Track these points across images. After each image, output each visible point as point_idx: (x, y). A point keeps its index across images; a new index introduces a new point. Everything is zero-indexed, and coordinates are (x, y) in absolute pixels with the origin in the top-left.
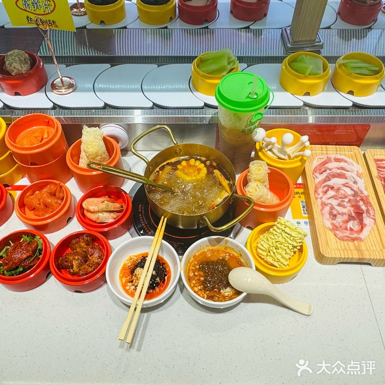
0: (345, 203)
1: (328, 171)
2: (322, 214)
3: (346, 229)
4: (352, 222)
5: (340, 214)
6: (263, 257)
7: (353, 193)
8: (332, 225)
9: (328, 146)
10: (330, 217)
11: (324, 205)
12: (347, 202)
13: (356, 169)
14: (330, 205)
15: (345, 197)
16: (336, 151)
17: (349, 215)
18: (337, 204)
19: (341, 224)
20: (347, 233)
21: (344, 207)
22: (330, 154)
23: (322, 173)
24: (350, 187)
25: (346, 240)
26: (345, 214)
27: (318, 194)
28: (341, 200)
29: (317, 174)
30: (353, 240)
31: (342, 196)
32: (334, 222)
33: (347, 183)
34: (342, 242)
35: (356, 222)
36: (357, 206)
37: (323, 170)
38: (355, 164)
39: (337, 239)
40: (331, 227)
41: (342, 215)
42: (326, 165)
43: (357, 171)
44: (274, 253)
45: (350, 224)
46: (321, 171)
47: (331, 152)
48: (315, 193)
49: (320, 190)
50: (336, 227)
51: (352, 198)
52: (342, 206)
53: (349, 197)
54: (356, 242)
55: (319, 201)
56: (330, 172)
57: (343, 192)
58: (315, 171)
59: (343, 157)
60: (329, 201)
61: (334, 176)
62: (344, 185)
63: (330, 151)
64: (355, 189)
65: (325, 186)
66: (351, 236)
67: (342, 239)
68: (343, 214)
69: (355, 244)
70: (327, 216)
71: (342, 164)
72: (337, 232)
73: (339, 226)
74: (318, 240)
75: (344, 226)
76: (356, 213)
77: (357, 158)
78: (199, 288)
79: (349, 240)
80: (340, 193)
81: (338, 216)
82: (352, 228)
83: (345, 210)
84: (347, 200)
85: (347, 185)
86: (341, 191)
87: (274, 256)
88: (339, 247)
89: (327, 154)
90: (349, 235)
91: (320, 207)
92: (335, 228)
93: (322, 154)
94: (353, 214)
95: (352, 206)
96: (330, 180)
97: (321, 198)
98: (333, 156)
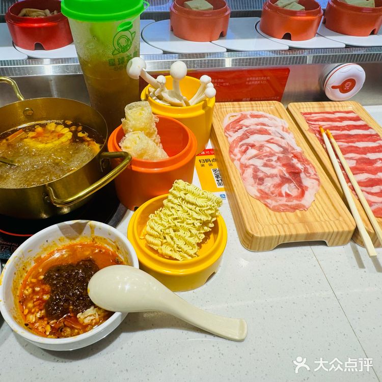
0: (273, 163)
1: (245, 128)
2: (244, 179)
3: (280, 195)
4: (287, 185)
5: (268, 177)
6: (155, 248)
7: (282, 149)
8: (259, 193)
9: (240, 103)
10: (255, 182)
11: (244, 167)
12: (276, 161)
13: (280, 124)
14: (253, 167)
15: (272, 155)
16: (252, 107)
17: (281, 177)
18: (262, 165)
19: (272, 189)
20: (283, 200)
21: (273, 167)
22: (245, 111)
23: (237, 131)
24: (276, 144)
25: (283, 211)
26: (276, 176)
27: (235, 155)
28: (267, 158)
29: (231, 133)
30: (294, 208)
31: (268, 154)
32: (262, 187)
33: (272, 139)
34: (277, 214)
35: (292, 185)
36: (290, 165)
37: (238, 128)
38: (279, 119)
39: (270, 211)
40: (258, 195)
41: (271, 178)
42: (241, 123)
43: (282, 126)
44: (172, 238)
45: (285, 189)
46: (236, 129)
47: (246, 109)
48: (230, 155)
49: (237, 150)
50: (266, 194)
51: (281, 155)
52: (270, 167)
53: (277, 154)
54: (298, 211)
55: (237, 163)
56: (247, 129)
57: (268, 150)
58: (227, 129)
59: (261, 113)
60: (251, 162)
61: (253, 133)
62: (268, 141)
63: (244, 107)
64: (283, 145)
65: (243, 145)
66: (289, 204)
67: (276, 209)
68: (272, 176)
69: (297, 215)
70: (251, 181)
71: (261, 120)
72: (269, 201)
73: (269, 192)
74: (241, 214)
75: (277, 192)
76: (290, 173)
77: (279, 113)
78: (38, 315)
79: (288, 211)
80: (264, 151)
81: (266, 179)
82: (289, 192)
83: (275, 171)
84: (274, 158)
85: (272, 141)
86: (265, 148)
87: (172, 243)
88: (275, 222)
89: (241, 111)
90: (287, 203)
91: (239, 171)
92: (264, 196)
93: (234, 111)
94: (287, 175)
95: (284, 165)
96: (249, 137)
97: (239, 160)
98: (248, 113)
